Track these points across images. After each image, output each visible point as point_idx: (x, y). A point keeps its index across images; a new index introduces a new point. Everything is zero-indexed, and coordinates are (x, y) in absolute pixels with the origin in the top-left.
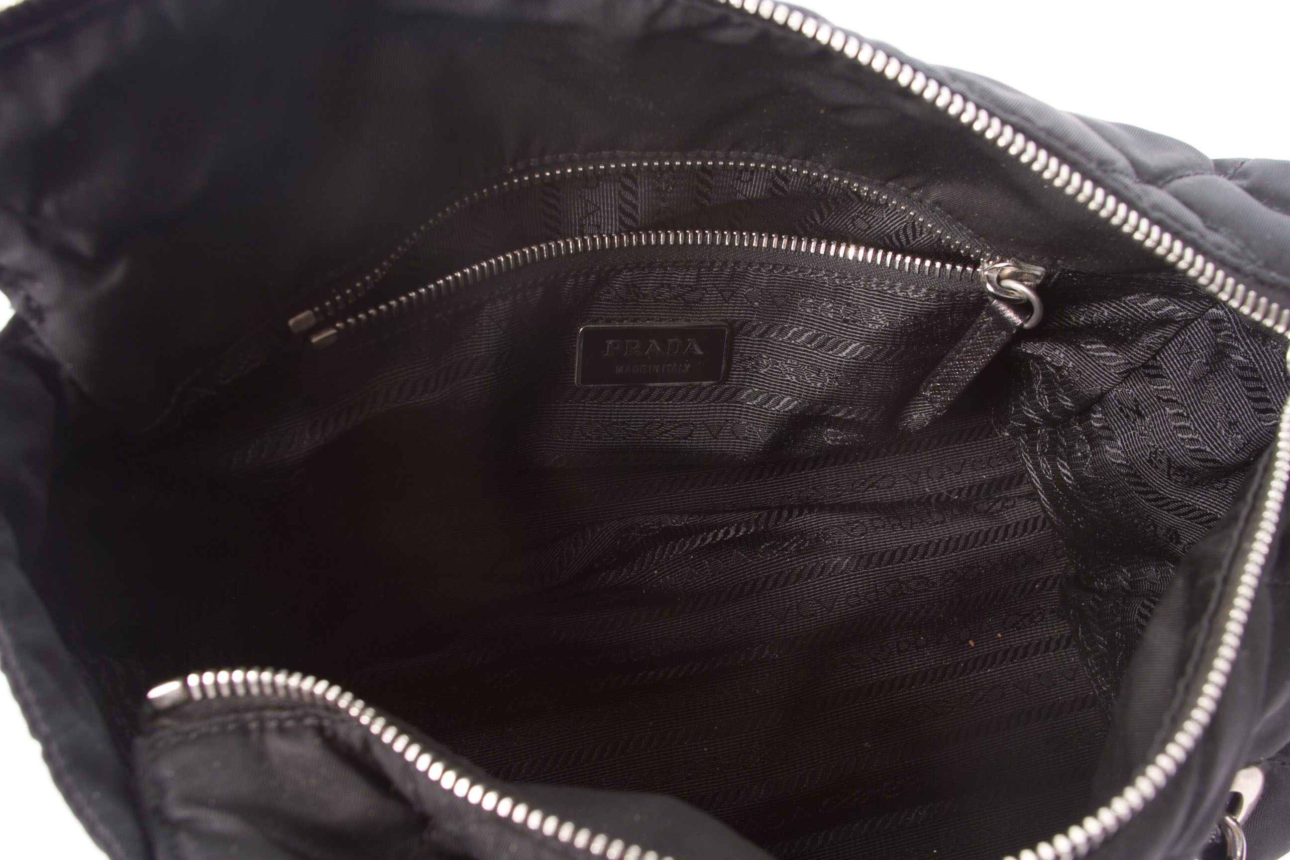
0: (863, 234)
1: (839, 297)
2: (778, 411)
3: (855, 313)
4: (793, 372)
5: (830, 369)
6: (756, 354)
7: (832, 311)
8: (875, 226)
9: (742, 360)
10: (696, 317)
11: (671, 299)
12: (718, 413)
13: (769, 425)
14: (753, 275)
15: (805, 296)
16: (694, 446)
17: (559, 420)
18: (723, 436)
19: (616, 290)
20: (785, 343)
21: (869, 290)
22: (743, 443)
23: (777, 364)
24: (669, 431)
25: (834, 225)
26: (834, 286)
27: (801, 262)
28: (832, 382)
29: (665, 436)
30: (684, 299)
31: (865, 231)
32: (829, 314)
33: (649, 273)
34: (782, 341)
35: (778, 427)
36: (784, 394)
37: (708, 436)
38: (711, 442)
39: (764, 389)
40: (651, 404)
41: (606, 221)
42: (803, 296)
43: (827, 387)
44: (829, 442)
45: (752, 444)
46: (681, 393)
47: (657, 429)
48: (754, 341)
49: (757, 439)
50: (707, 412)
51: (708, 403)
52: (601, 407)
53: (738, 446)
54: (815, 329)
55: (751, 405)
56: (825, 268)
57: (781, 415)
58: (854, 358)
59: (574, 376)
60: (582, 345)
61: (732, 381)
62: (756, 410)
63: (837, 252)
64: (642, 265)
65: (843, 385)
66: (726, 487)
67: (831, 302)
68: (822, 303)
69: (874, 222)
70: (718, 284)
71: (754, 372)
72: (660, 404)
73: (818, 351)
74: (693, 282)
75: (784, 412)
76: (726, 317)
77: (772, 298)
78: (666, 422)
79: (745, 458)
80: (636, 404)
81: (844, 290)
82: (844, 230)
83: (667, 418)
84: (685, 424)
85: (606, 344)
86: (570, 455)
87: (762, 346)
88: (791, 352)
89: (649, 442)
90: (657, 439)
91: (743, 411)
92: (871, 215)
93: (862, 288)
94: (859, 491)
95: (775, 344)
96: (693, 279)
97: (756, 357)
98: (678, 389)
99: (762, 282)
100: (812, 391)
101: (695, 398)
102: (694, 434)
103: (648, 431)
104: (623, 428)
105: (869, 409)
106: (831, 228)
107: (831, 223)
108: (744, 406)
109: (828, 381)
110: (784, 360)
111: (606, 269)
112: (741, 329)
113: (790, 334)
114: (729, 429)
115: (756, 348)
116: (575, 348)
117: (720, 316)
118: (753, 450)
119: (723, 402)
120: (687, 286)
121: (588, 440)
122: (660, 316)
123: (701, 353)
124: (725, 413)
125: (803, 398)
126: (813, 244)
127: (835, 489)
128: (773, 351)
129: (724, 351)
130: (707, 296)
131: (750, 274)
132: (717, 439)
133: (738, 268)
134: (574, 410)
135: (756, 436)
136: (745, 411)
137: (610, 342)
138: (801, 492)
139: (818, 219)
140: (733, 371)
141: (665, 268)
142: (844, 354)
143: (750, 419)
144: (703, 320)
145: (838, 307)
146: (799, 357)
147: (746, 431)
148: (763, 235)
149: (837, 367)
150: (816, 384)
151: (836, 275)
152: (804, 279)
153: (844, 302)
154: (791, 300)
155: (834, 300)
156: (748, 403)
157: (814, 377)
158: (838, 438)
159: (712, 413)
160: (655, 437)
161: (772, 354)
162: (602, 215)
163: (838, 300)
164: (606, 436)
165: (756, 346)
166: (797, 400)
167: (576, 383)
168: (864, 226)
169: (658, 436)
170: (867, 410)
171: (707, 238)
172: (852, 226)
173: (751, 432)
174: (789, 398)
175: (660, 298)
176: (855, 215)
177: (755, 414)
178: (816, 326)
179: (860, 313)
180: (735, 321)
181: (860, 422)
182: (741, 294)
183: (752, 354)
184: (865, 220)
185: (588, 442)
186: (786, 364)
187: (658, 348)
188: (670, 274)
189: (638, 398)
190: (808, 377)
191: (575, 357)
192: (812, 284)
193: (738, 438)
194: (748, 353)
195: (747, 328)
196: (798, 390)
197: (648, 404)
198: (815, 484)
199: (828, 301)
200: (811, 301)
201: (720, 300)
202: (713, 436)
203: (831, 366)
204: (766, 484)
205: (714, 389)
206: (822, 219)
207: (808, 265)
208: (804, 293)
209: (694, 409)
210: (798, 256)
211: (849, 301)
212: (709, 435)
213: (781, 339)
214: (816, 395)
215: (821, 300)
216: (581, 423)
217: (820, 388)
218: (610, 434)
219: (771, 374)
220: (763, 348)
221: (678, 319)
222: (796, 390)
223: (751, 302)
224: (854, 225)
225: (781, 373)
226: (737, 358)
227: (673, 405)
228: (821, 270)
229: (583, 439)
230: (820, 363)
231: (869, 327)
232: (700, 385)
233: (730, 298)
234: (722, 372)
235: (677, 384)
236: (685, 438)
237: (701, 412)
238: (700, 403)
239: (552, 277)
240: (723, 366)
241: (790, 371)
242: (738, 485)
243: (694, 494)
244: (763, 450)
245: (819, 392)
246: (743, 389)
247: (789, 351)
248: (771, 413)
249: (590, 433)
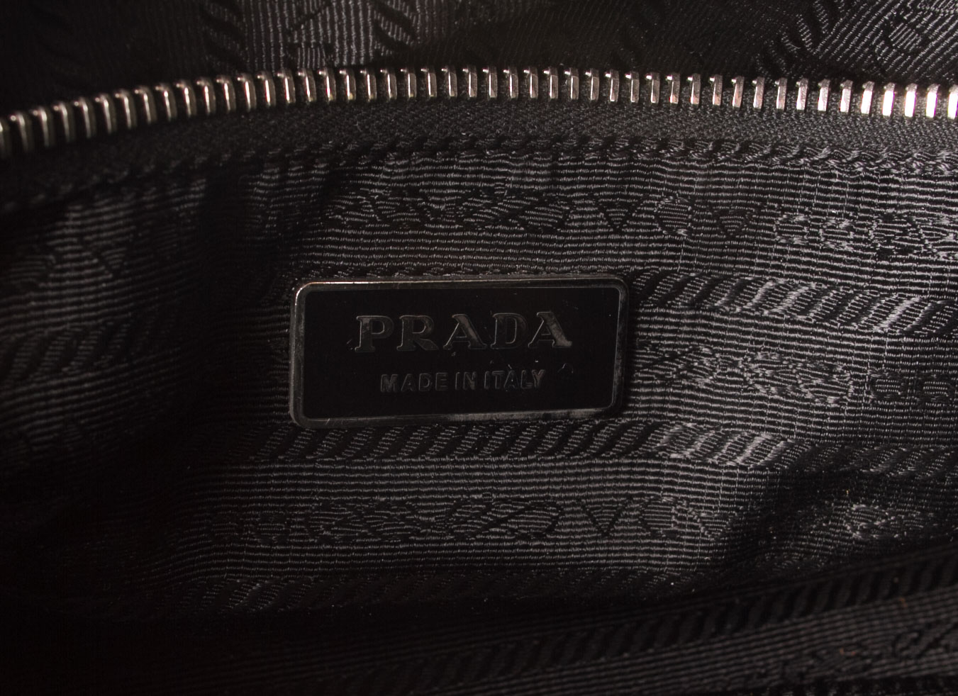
0: (910, 62)
1: (864, 203)
2: (742, 468)
3: (906, 233)
4: (772, 378)
5: (856, 363)
6: (686, 346)
7: (852, 235)
8: (937, 36)
9: (656, 362)
10: (551, 264)
11: (495, 222)
12: (610, 481)
13: (722, 502)
14: (671, 166)
15: (789, 210)
16: (560, 554)
17: (257, 501)
18: (623, 531)
19: (373, 201)
20: (748, 317)
21: (934, 179)
22: (669, 546)
23: (735, 364)
24: (504, 520)
25: (842, 49)
26: (853, 180)
27: (776, 133)
28: (862, 392)
29: (495, 533)
30: (524, 223)
31: (916, 52)
32: (845, 244)
33: (444, 164)
34: (741, 315)
35: (745, 504)
36: (754, 428)
37: (590, 532)
38: (597, 545)
39: (708, 423)
40: (462, 463)
41: (345, 33)
42: (784, 210)
43: (850, 404)
44: (857, 535)
45: (688, 547)
46: (527, 436)
47: (478, 516)
48: (680, 317)
49: (698, 535)
50: (585, 478)
51: (587, 458)
52: (350, 471)
53: (657, 552)
54: (814, 280)
55: (680, 460)
56: (830, 141)
57: (750, 476)
58: (909, 334)
59: (287, 402)
60: (302, 327)
61: (638, 409)
62: (691, 471)
63: (854, 104)
64: (428, 143)
65: (888, 397)
66: (628, 659)
67: (847, 216)
68: (827, 220)
69: (936, 26)
70: (599, 190)
71: (684, 387)
72: (481, 463)
73: (825, 327)
74: (543, 184)
75: (756, 468)
76: (617, 264)
77: (715, 217)
78: (497, 500)
79: (673, 578)
80: (427, 463)
81: (875, 188)
82: (865, 58)
83: (498, 492)
84: (540, 504)
85: (358, 323)
86: (286, 581)
87: (699, 329)
88: (763, 335)
89: (462, 548)
90: (478, 540)
91: (662, 475)
92: (929, 11)
93: (916, 176)
94: (908, 657)
95: (726, 322)
96: (542, 176)
97: (684, 353)
98: (520, 428)
99: (692, 182)
100: (818, 416)
101: (558, 448)
102: (560, 527)
103: (458, 521)
104: (403, 517)
105: (947, 451)
106: (837, 56)
107: (837, 44)
108: (666, 463)
109: (851, 390)
110: (748, 355)
111: (350, 147)
112: (651, 292)
113: (758, 297)
114: (635, 517)
115: (686, 332)
116: (287, 336)
117: (604, 263)
118: (691, 561)
119: (620, 455)
120: (530, 193)
121: (323, 547)
122: (472, 261)
123: (568, 344)
124: (624, 481)
125: (798, 434)
126: (802, 91)
127: (858, 655)
128: (723, 337)
129: (617, 337)
130: (576, 217)
131: (666, 165)
132: (611, 538)
133: (640, 152)
134: (291, 478)
135: (697, 528)
136: (668, 475)
137: (366, 319)
138: (786, 663)
139: (806, 38)
140: (639, 386)
141: (481, 154)
142: (885, 324)
143: (680, 492)
144: (569, 271)
145: (863, 226)
146: (782, 346)
147: (674, 519)
148: (690, 79)
149: (873, 357)
150: (824, 401)
151: (855, 153)
152: (783, 171)
153: (877, 213)
154: (757, 220)
155: (855, 210)
156: (674, 456)
157: (818, 386)
158: (877, 523)
159: (595, 481)
160: (474, 535)
161: (721, 345)
162: (336, 18)
163: (862, 211)
164: (364, 536)
165: (685, 328)
166: (784, 439)
167: (292, 416)
168: (912, 41)
169: (479, 532)
170: (942, 452)
171: (569, 87)
172: (883, 47)
173: (684, 519)
174: (765, 436)
175: (472, 220)
176: (891, 17)
177: (691, 478)
178: (817, 273)
179: (917, 231)
180: (638, 274)
181: (925, 483)
182: (647, 213)
183: (676, 346)
184: (913, 26)
185: (326, 551)
186: (754, 362)
187: (471, 333)
188: (493, 166)
189: (434, 449)
190: (806, 387)
191: (288, 358)
192: (801, 180)
193: (655, 535)
194: (669, 346)
195: (661, 289)
196: (785, 418)
197: (455, 462)
198: (814, 646)
199: (839, 215)
200: (801, 218)
201: (602, 227)
202: (600, 530)
203: (858, 356)
204: (711, 650)
205: (598, 429)
206: (817, 38)
207: (793, 139)
208: (787, 202)
209: (556, 472)
210: (769, 120)
211: (890, 211)
212: (593, 529)
213: (738, 310)
214: (826, 424)
215: (824, 214)
216: (307, 508)
217: (835, 410)
218: (373, 530)
219: (722, 388)
220: (699, 333)
221: (514, 270)
222: (780, 417)
223: (670, 231)
224: (888, 43)
225: (745, 382)
226: (645, 355)
227: (511, 463)
228: (822, 146)
229: (313, 544)
230: (831, 352)
231: (942, 259)
232: (567, 416)
233: (624, 222)
234: (615, 387)
235: (517, 415)
236: (540, 536)
237: (572, 479)
238: (568, 457)
239: (226, 156)
240: (617, 374)
241: (764, 376)
242: (652, 655)
243: (561, 677)
244: (713, 560)
245: (832, 418)
246: (660, 425)
247: (759, 335)
248: (726, 474)
249: (328, 528)
